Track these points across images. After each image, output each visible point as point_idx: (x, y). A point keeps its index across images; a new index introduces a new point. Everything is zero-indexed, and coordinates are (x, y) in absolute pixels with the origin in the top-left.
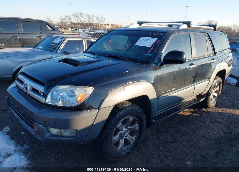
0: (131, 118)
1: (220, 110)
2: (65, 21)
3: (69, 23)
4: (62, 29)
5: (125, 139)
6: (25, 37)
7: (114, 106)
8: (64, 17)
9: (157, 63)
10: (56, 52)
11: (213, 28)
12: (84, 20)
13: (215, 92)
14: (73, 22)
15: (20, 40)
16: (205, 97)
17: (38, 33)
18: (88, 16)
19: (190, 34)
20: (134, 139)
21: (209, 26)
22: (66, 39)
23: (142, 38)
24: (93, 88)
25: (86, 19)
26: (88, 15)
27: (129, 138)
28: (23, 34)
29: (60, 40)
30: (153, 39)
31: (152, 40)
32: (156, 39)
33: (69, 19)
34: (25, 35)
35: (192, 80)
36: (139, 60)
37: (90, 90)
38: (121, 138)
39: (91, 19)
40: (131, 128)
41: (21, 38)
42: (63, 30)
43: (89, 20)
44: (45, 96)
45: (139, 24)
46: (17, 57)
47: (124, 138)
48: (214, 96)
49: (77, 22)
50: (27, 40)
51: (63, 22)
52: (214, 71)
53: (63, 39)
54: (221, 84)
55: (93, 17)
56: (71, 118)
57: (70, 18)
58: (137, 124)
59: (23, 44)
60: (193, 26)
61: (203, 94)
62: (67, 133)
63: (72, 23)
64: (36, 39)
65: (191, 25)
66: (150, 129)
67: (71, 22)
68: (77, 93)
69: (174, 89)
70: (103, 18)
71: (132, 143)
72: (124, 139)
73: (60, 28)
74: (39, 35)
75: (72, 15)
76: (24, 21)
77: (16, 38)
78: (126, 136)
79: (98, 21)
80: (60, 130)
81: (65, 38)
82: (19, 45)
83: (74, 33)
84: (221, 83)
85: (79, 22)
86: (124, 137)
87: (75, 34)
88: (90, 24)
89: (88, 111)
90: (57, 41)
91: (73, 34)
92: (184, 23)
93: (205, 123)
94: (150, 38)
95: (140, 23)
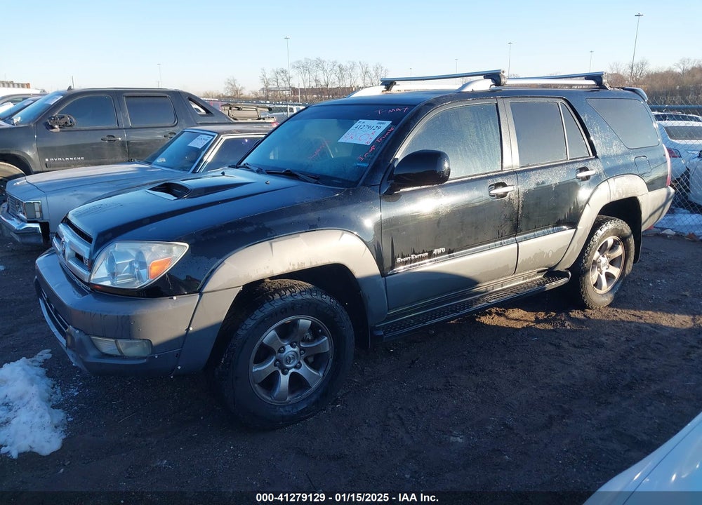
0: (305, 322)
1: (623, 315)
2: (272, 86)
3: (285, 89)
4: (230, 109)
5: (293, 373)
6: (136, 137)
7: (241, 288)
8: (273, 73)
9: (381, 184)
10: (194, 172)
11: (592, 82)
12: (326, 79)
13: (612, 263)
14: (297, 87)
15: (123, 144)
16: (568, 276)
17: (168, 124)
18: (339, 67)
19: (497, 104)
20: (321, 375)
21: (586, 79)
22: (221, 137)
23: (361, 123)
24: (187, 245)
25: (333, 76)
26: (338, 64)
27: (305, 370)
28: (131, 128)
29: (206, 140)
30: (381, 125)
31: (379, 125)
32: (388, 123)
33: (285, 79)
34: (134, 132)
35: (507, 229)
36: (339, 179)
37: (179, 250)
38: (280, 372)
39: (346, 76)
40: (308, 346)
41: (126, 140)
42: (235, 113)
43: (341, 78)
44: (91, 267)
45: (386, 85)
46: (96, 187)
47: (291, 371)
48: (609, 277)
49: (307, 86)
50: (141, 144)
51: (270, 88)
52: (590, 203)
53: (214, 136)
54: (632, 241)
55: (352, 69)
56: (134, 313)
57: (288, 75)
58: (326, 338)
59: (130, 155)
60: (509, 82)
61: (558, 268)
62: (131, 349)
63: (294, 91)
64: (164, 140)
65: (503, 80)
66: (394, 360)
67: (290, 87)
68: (147, 257)
69: (439, 251)
70: (380, 70)
71: (314, 386)
72: (289, 374)
73: (226, 108)
74: (171, 130)
75: (294, 67)
76: (134, 97)
77: (112, 140)
78: (295, 367)
79: (367, 78)
80: (116, 342)
81: (219, 134)
82: (120, 159)
83: (264, 119)
84: (629, 237)
85: (313, 85)
86: (289, 369)
87: (267, 121)
88: (345, 88)
89: (175, 298)
90: (198, 143)
91: (261, 121)
92: (487, 76)
93: (558, 347)
94: (374, 123)
95: (388, 84)
